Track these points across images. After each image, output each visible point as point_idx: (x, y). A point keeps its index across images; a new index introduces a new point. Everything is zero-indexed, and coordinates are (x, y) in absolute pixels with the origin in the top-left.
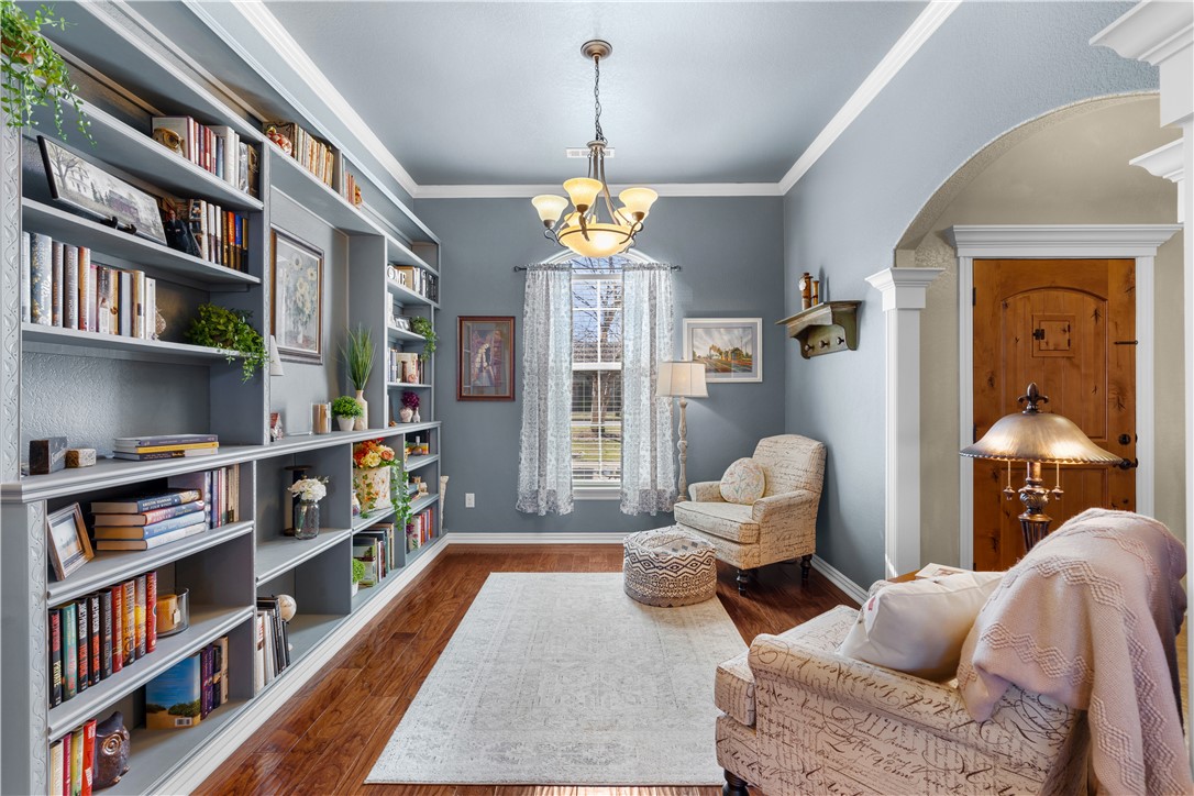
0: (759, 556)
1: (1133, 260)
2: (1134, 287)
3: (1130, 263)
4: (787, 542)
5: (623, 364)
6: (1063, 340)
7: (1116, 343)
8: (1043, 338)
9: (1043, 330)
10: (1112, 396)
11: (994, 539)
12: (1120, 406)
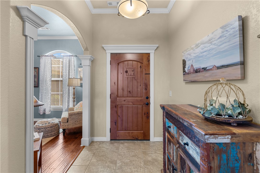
0: (68, 126)
1: (149, 54)
2: (150, 60)
3: (148, 54)
4: (79, 122)
5: (63, 79)
6: (132, 73)
7: (145, 74)
8: (127, 73)
9: (127, 71)
10: (144, 87)
11: (115, 123)
12: (146, 89)
